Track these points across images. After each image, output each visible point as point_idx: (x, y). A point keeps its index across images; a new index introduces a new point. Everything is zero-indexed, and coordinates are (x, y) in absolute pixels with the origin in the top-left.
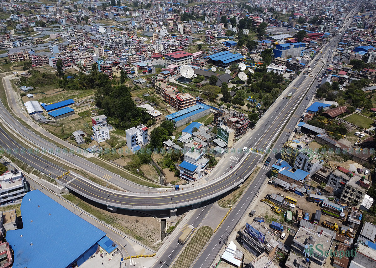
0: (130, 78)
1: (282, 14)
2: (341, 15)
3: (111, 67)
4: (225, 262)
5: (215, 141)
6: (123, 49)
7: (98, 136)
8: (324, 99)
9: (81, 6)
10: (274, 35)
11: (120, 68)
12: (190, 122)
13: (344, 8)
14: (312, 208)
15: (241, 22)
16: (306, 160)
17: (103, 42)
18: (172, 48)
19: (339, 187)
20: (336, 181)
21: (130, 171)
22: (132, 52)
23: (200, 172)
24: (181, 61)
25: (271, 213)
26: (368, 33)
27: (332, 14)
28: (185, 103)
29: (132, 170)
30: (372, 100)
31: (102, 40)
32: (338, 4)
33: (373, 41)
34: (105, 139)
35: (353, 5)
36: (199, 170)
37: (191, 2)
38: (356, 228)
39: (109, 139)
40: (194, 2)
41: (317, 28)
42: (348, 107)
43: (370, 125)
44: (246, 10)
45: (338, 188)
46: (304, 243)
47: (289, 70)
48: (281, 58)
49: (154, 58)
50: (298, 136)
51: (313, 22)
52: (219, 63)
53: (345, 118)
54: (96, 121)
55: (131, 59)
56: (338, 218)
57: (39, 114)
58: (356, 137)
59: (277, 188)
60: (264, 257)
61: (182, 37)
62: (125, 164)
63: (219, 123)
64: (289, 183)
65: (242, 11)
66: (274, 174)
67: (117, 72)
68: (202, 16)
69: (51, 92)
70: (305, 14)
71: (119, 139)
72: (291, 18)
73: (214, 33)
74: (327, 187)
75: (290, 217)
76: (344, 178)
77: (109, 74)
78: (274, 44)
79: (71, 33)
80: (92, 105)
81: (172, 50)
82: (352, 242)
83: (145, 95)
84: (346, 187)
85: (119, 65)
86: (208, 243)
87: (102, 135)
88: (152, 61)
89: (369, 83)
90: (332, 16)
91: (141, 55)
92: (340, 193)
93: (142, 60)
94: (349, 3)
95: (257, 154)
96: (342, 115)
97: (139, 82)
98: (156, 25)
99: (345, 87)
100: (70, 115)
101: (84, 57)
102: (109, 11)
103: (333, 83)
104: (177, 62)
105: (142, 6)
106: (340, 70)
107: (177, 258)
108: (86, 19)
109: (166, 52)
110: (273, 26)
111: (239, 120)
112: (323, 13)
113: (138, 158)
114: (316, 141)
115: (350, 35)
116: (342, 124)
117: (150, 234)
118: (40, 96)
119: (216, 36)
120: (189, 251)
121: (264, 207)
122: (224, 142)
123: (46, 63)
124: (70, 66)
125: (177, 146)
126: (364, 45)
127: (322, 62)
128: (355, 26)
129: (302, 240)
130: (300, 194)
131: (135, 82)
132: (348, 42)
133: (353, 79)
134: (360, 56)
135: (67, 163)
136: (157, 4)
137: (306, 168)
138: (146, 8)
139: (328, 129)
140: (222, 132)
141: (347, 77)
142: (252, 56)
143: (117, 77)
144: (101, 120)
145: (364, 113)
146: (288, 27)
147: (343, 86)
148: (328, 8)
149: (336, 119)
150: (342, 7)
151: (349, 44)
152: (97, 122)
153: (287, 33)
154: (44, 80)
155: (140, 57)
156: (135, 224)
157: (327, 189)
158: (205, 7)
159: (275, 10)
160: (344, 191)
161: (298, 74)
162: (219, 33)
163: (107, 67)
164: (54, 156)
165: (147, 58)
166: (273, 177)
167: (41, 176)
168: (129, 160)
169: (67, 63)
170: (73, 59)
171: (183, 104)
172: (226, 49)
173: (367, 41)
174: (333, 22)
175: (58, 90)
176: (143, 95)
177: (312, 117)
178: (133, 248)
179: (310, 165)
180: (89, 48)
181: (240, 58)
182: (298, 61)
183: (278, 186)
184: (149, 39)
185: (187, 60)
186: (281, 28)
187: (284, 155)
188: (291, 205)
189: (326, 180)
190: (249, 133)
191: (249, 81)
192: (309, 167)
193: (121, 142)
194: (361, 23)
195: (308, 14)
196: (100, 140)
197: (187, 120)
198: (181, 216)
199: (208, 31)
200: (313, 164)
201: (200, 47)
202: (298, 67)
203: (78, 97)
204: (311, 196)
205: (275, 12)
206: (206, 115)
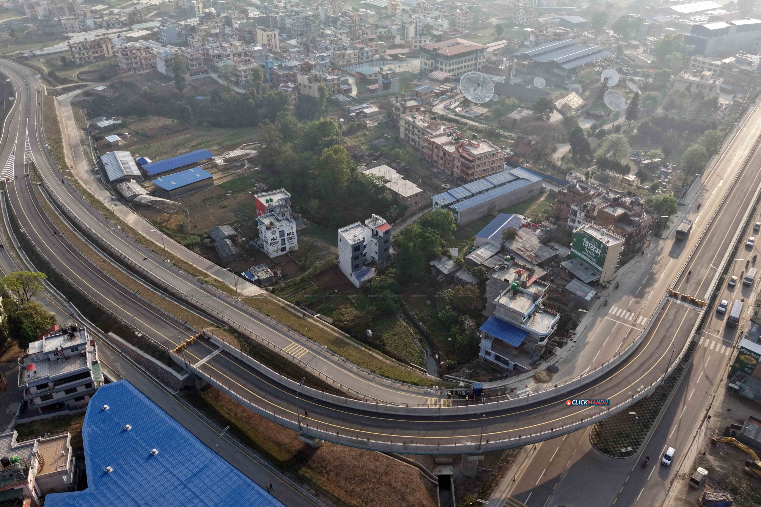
0: (340, 103)
3: (295, 75)
12: (492, 213)
17: (275, 19)
18: (435, 33)
22: (343, 40)
24: (459, 63)
31: (274, 14)
39: (296, 248)
47: (729, 88)
48: (705, 57)
66: (744, 366)
67: (311, 88)
71: (321, 249)
77: (290, 91)
81: (435, 36)
83: (378, 145)
85: (314, 72)
91: (363, 48)
93: (365, 60)
101: (234, 51)
104: (450, 65)
111: (629, 212)
122: (591, 270)
123: (151, 64)
124: (203, 72)
125: (466, 274)
131: (353, 111)
144: (275, 204)
152: (268, 208)
155: (362, 53)
163: (286, 77)
166: (738, 373)
169: (196, 65)
170: (210, 56)
171: (473, 167)
185: (472, 59)
191: (632, 113)
193: (324, 257)
196: (274, 251)
197: (485, 208)
201: (500, 31)
206: (531, 194)
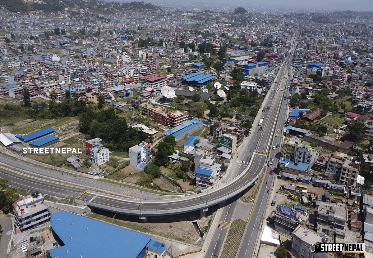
0: (109, 103)
1: (234, 39)
2: (287, 38)
3: (85, 93)
4: (265, 245)
5: (219, 149)
6: (91, 75)
7: (98, 158)
8: (298, 107)
9: (19, 35)
10: (234, 57)
11: (96, 94)
12: (187, 137)
13: (287, 32)
14: (320, 192)
15: (200, 46)
16: (305, 153)
17: (64, 70)
18: (142, 73)
19: (337, 172)
20: (333, 167)
21: (143, 186)
22: (102, 77)
23: (215, 176)
24: (157, 84)
25: (289, 201)
26: (314, 52)
27: (279, 38)
28: (178, 120)
29: (145, 185)
30: (336, 104)
31: (63, 68)
32: (281, 29)
33: (320, 59)
34: (105, 161)
35: (293, 30)
36: (214, 174)
37: (142, 30)
38: (359, 200)
39: (109, 161)
40: (144, 29)
41: (271, 50)
42: (321, 111)
43: (342, 124)
44: (201, 36)
45: (335, 173)
46: (327, 214)
47: (260, 86)
48: (250, 76)
49: (126, 83)
50: (288, 138)
51: (264, 44)
52: (194, 84)
53: (322, 120)
54: (92, 144)
55: (103, 85)
56: (342, 196)
57: (18, 145)
58: (335, 134)
59: (286, 181)
60: (301, 228)
61: (148, 62)
62: (135, 181)
63: (217, 133)
64: (296, 175)
65: (196, 37)
66: (281, 169)
67: (93, 98)
68: (158, 42)
69: (21, 123)
70: (255, 38)
71: (119, 160)
72: (244, 42)
73: (178, 58)
74: (327, 173)
75: (305, 200)
76: (339, 162)
77: (84, 100)
78: (237, 65)
79: (21, 63)
80: (75, 131)
81: (142, 74)
82: (359, 210)
83: (132, 117)
84: (342, 169)
85: (94, 91)
86: (245, 231)
87: (102, 157)
88: (125, 85)
89: (330, 92)
90: (279, 40)
91: (113, 80)
92: (338, 177)
93: (114, 85)
94: (289, 28)
95: (261, 155)
96: (318, 118)
97: (120, 106)
98: (114, 52)
99: (311, 97)
100: (55, 143)
101: (50, 85)
102: (54, 39)
103: (302, 94)
104: (153, 85)
105: (90, 34)
106: (303, 83)
107: (223, 249)
108: (31, 48)
109: (137, 76)
110: (231, 50)
111: (237, 128)
112: (272, 38)
113: (147, 174)
114: (305, 140)
115: (301, 55)
116: (320, 125)
117: (189, 235)
118: (10, 128)
119: (180, 59)
120: (231, 241)
121: (281, 197)
122: (228, 150)
123: (5, 94)
124: (35, 95)
125: (184, 158)
126: (315, 62)
127: (285, 78)
128: (301, 48)
129: (324, 212)
130: (307, 182)
131: (116, 106)
132: (301, 60)
133: (316, 89)
134: (314, 71)
135: (77, 185)
136: (106, 32)
137: (306, 161)
138: (96, 36)
139: (312, 130)
140: (225, 140)
141: (311, 88)
142: (221, 76)
143: (93, 103)
144: (97, 143)
145: (334, 115)
146: (244, 50)
147: (310, 96)
148: (274, 32)
149: (315, 121)
150: (285, 31)
151: (302, 62)
152: (94, 145)
153: (245, 55)
154: (7, 112)
155: (113, 83)
156: (170, 229)
157: (327, 175)
158: (159, 34)
159: (227, 35)
160: (341, 173)
161: (269, 88)
162: (183, 58)
163: (81, 94)
164: (59, 182)
165: (119, 83)
166: (280, 172)
167: (55, 200)
168: (139, 178)
169: (31, 92)
170: (38, 88)
171: (176, 121)
172: (196, 71)
173: (316, 59)
174: (282, 44)
175: (29, 120)
176: (130, 117)
177: (295, 122)
178: (178, 247)
179: (309, 157)
180: (51, 77)
181: (211, 78)
182: (265, 78)
183: (288, 179)
184: (113, 66)
185: (162, 82)
186: (239, 51)
187: (284, 153)
188: (304, 191)
189: (325, 168)
190: (246, 140)
191: (228, 98)
192: (308, 158)
193: (122, 162)
194: (305, 45)
195: (258, 38)
196: (100, 162)
197: (184, 135)
198: (210, 216)
199: (171, 55)
200: (312, 155)
201: (169, 70)
202: (267, 83)
203: (56, 125)
204: (317, 181)
205: (227, 38)
206: (200, 129)
